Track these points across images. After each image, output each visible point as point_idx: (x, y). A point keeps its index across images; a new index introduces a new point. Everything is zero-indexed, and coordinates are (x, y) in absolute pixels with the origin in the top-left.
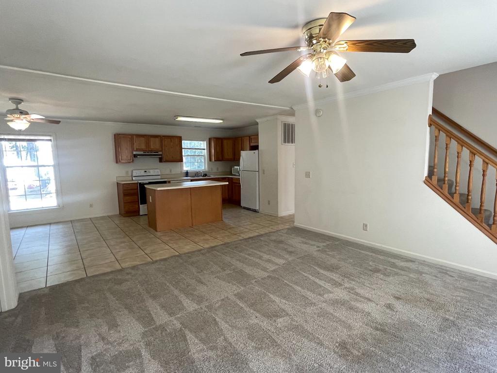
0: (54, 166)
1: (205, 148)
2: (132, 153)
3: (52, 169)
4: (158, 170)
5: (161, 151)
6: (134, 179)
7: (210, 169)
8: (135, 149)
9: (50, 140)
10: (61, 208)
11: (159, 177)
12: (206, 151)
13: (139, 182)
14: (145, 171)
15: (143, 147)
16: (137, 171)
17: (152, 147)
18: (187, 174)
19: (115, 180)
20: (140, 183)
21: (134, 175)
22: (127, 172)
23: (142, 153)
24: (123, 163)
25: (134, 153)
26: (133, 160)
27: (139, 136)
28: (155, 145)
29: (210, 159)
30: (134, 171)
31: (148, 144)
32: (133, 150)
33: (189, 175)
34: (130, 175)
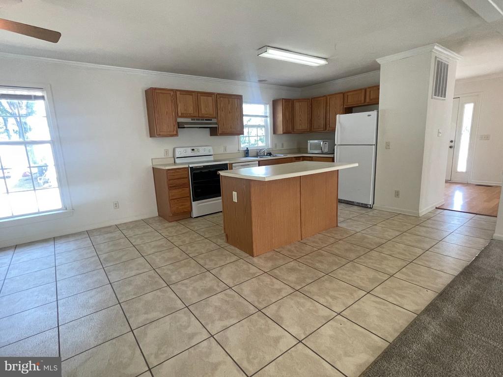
0: (52, 142)
1: (268, 115)
2: (176, 120)
3: (48, 147)
4: (210, 148)
5: (215, 118)
6: (178, 161)
7: (274, 146)
8: (180, 114)
9: (42, 98)
10: (68, 212)
11: (211, 158)
12: (268, 119)
13: (191, 166)
14: (193, 150)
15: (191, 110)
16: (182, 149)
17: (203, 111)
18: (247, 153)
19: (150, 164)
20: (191, 168)
21: (177, 155)
22: (167, 152)
23: (189, 120)
24: (163, 136)
26: (177, 132)
27: (185, 93)
28: (207, 108)
29: (275, 131)
30: (177, 150)
31: (197, 106)
32: (177, 116)
33: (250, 154)
34: (171, 155)
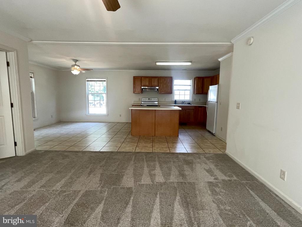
0: (106, 93)
1: (191, 85)
3: (105, 95)
4: (157, 99)
5: (158, 87)
6: (142, 103)
7: (194, 100)
8: (143, 85)
10: (107, 115)
12: (191, 87)
14: (149, 99)
15: (148, 84)
16: (145, 98)
17: (153, 84)
18: (175, 102)
19: (133, 103)
21: (142, 101)
22: (140, 99)
23: (146, 88)
24: (137, 93)
25: (142, 87)
26: (142, 92)
27: (146, 77)
29: (194, 93)
31: (150, 82)
33: (177, 103)
